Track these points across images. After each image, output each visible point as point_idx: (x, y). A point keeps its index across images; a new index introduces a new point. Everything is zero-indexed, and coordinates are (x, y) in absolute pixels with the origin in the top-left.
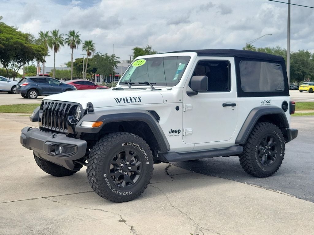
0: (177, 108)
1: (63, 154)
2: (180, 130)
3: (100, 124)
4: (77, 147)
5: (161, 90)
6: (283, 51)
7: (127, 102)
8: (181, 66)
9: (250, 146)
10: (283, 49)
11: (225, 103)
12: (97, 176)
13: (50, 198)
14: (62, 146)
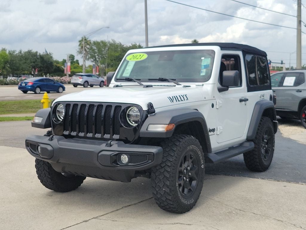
0: (213, 106)
1: (130, 164)
2: (215, 129)
3: (173, 127)
4: (154, 155)
5: (190, 86)
6: (118, 44)
7: (179, 101)
8: (205, 61)
9: (257, 141)
10: (118, 43)
11: (240, 98)
12: (171, 186)
13: (101, 218)
14: (129, 155)
